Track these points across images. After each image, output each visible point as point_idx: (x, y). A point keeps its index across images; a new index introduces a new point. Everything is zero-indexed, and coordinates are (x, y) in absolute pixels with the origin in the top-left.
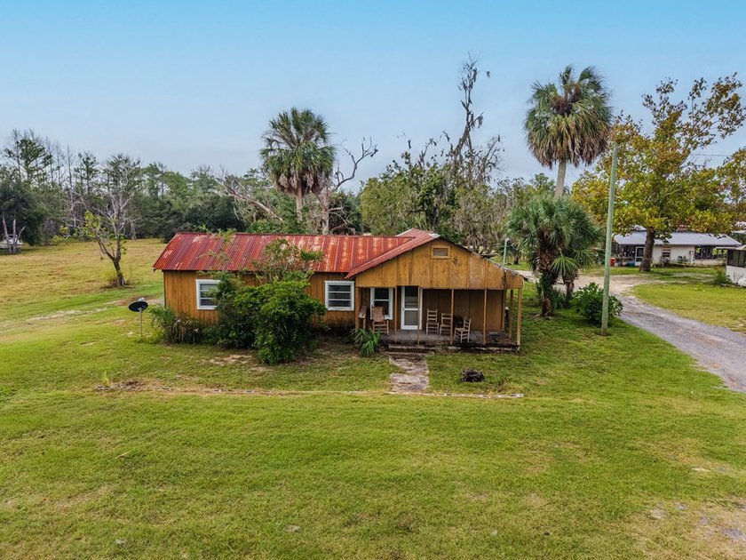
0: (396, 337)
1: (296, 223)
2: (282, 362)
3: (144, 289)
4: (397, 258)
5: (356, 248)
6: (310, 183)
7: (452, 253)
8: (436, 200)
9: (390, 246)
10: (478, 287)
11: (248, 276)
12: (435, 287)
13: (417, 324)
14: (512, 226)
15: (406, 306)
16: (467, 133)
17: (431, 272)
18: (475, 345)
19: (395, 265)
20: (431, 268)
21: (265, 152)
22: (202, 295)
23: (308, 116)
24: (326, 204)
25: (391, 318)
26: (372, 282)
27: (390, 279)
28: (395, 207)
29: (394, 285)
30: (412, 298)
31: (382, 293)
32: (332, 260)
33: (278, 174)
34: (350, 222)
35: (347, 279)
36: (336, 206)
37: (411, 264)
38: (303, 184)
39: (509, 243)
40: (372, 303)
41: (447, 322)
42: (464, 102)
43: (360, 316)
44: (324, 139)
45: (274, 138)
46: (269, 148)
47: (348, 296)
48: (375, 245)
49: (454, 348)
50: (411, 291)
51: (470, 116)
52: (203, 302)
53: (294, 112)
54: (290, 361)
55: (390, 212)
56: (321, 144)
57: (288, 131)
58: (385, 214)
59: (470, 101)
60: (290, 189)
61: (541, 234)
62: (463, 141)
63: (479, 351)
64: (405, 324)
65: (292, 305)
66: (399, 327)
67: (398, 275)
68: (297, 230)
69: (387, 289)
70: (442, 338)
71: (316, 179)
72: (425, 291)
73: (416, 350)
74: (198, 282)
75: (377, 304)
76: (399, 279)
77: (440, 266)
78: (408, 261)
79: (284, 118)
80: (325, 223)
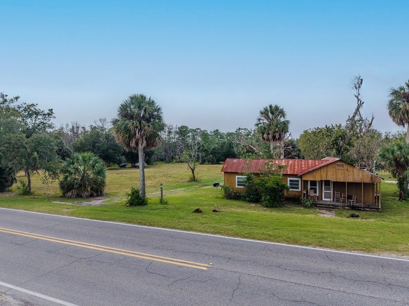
0: (321, 202)
1: (270, 154)
2: (273, 207)
3: (204, 182)
4: (321, 168)
5: (301, 165)
6: (277, 137)
7: (346, 167)
8: (341, 143)
9: (317, 164)
10: (358, 181)
11: (257, 175)
12: (338, 181)
13: (330, 198)
14: (380, 155)
15: (325, 190)
16: (358, 109)
17: (336, 174)
18: (358, 207)
19: (319, 171)
20: (336, 172)
21: (257, 125)
22: (238, 182)
23: (277, 108)
24: (283, 145)
25: (318, 195)
26: (309, 178)
27: (317, 177)
28: (319, 146)
29: (319, 180)
30: (327, 187)
31: (313, 183)
32: (291, 169)
33: (263, 134)
34: (295, 154)
35: (297, 177)
36: (287, 146)
37: (327, 171)
38: (274, 137)
39: (376, 163)
40: (309, 188)
41: (344, 197)
42: (356, 95)
43: (304, 192)
44: (284, 117)
45: (261, 118)
46: (259, 122)
47: (298, 185)
48: (310, 163)
49: (348, 208)
50: (327, 183)
51: (359, 101)
52: (238, 185)
53: (271, 107)
54: (276, 207)
55: (316, 149)
56: (282, 120)
57: (268, 115)
58: (313, 150)
59: (359, 94)
60: (268, 140)
61: (395, 160)
62: (356, 113)
63: (360, 210)
64: (325, 198)
65: (278, 185)
66: (322, 199)
67: (321, 175)
68: (270, 157)
69: (316, 181)
70: (342, 204)
71: (280, 135)
72: (334, 182)
73: (329, 208)
74: (237, 177)
75: (311, 188)
76: (321, 177)
77: (340, 172)
78: (325, 169)
79: (266, 110)
80: (282, 154)
